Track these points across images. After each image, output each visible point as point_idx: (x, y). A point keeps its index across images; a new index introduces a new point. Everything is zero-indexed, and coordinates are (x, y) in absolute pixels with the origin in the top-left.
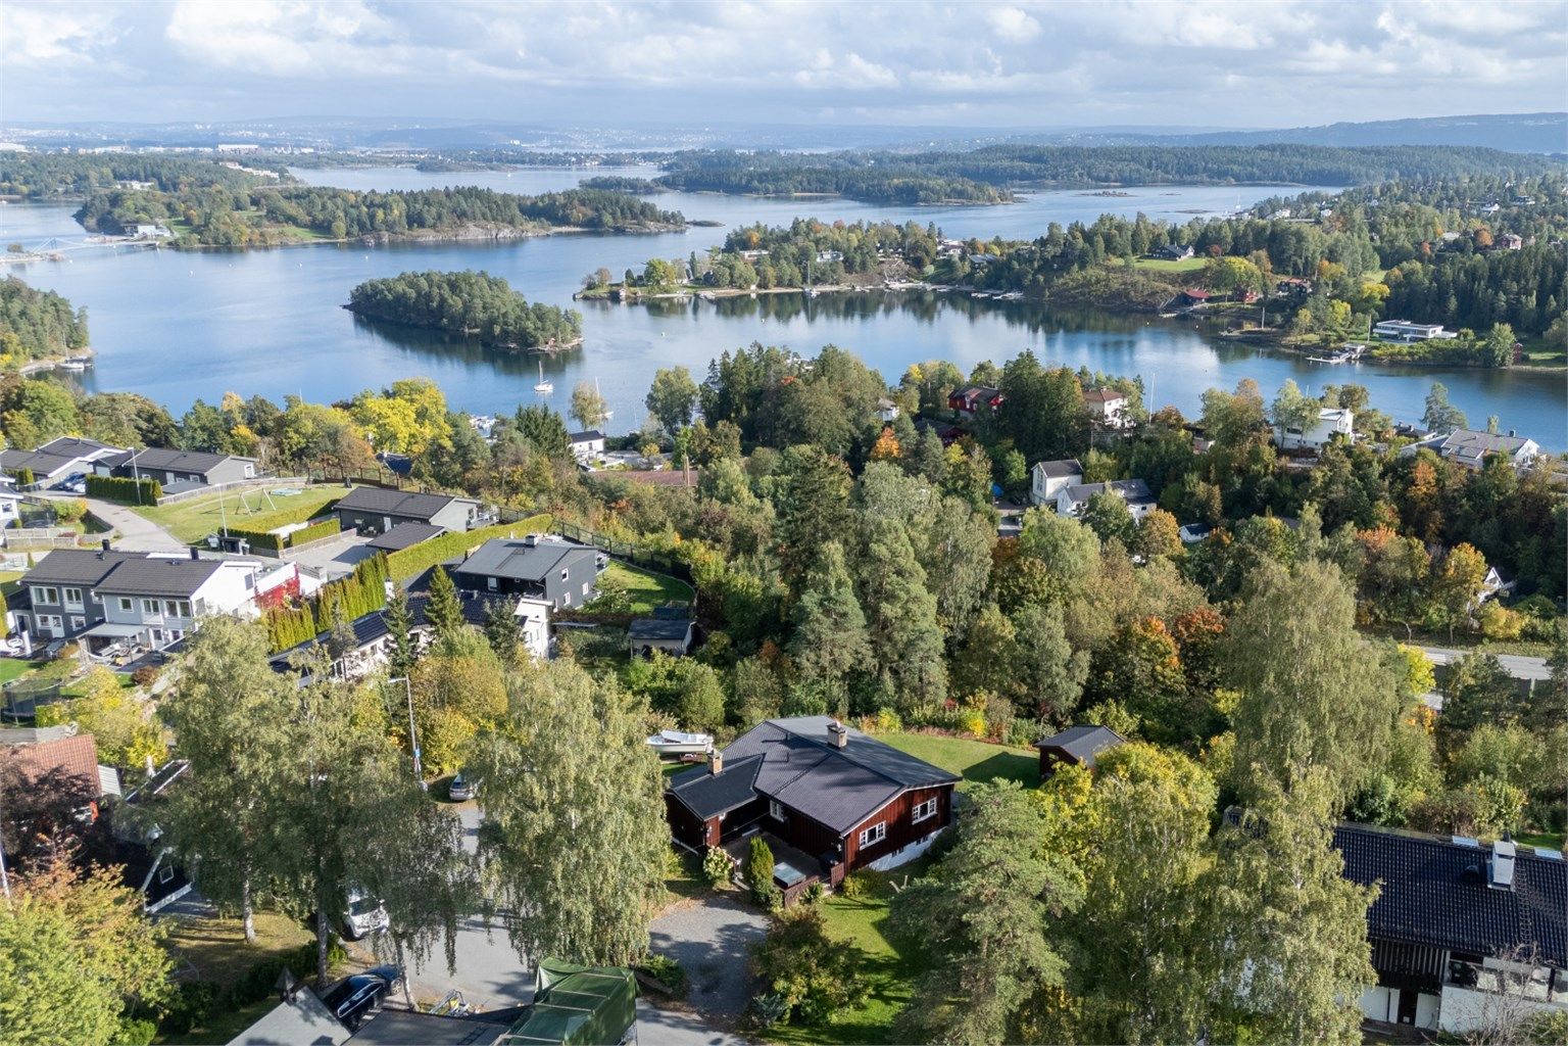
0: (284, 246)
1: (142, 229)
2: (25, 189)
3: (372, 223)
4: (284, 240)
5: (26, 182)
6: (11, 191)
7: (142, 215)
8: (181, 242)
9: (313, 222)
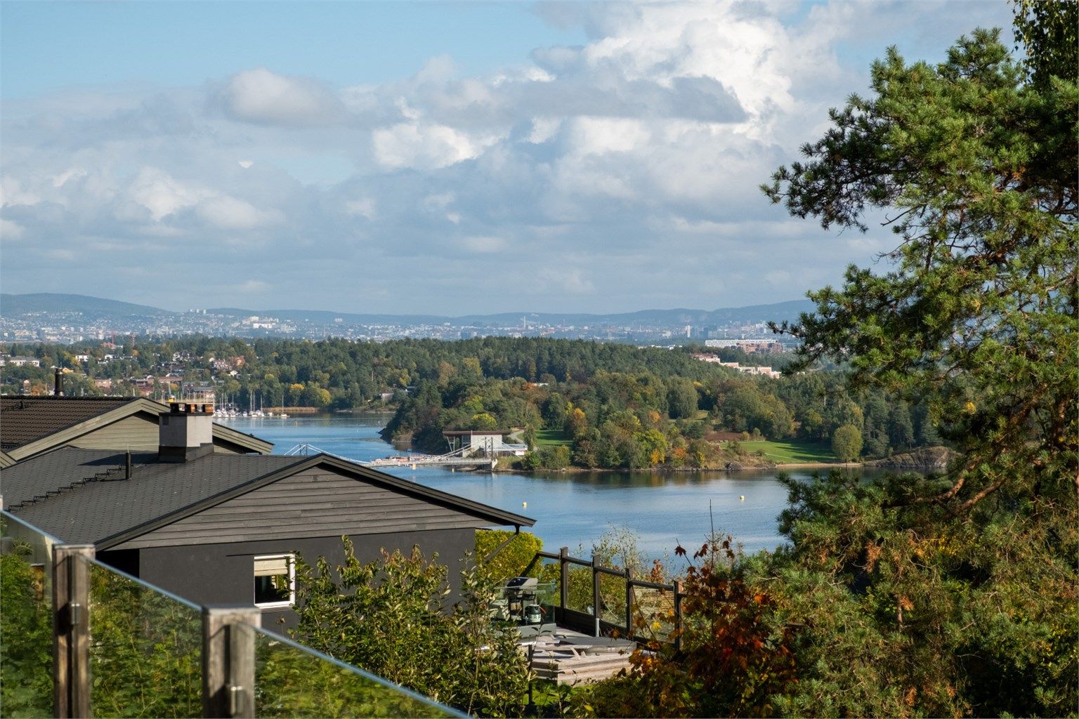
0: (731, 472)
1: (477, 442)
2: (326, 396)
3: (916, 434)
4: (736, 459)
5: (333, 383)
6: (305, 399)
7: (488, 418)
8: (537, 461)
9: (800, 431)
